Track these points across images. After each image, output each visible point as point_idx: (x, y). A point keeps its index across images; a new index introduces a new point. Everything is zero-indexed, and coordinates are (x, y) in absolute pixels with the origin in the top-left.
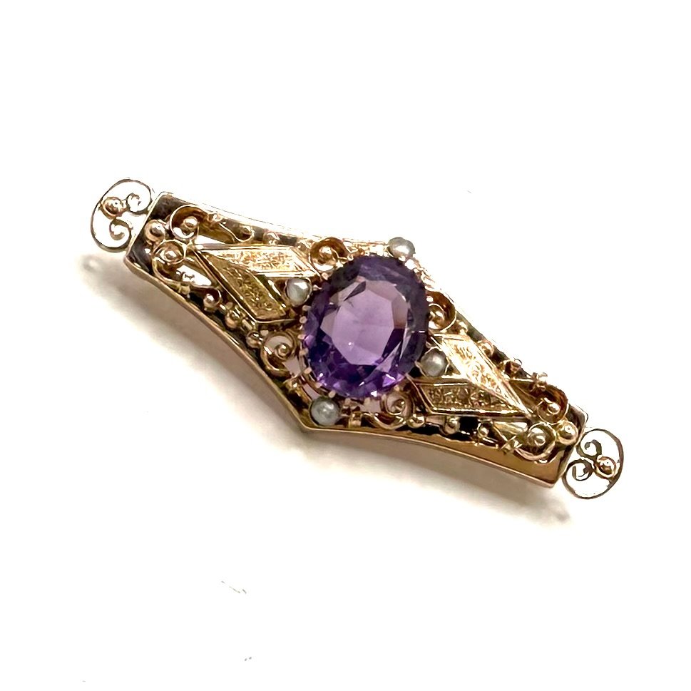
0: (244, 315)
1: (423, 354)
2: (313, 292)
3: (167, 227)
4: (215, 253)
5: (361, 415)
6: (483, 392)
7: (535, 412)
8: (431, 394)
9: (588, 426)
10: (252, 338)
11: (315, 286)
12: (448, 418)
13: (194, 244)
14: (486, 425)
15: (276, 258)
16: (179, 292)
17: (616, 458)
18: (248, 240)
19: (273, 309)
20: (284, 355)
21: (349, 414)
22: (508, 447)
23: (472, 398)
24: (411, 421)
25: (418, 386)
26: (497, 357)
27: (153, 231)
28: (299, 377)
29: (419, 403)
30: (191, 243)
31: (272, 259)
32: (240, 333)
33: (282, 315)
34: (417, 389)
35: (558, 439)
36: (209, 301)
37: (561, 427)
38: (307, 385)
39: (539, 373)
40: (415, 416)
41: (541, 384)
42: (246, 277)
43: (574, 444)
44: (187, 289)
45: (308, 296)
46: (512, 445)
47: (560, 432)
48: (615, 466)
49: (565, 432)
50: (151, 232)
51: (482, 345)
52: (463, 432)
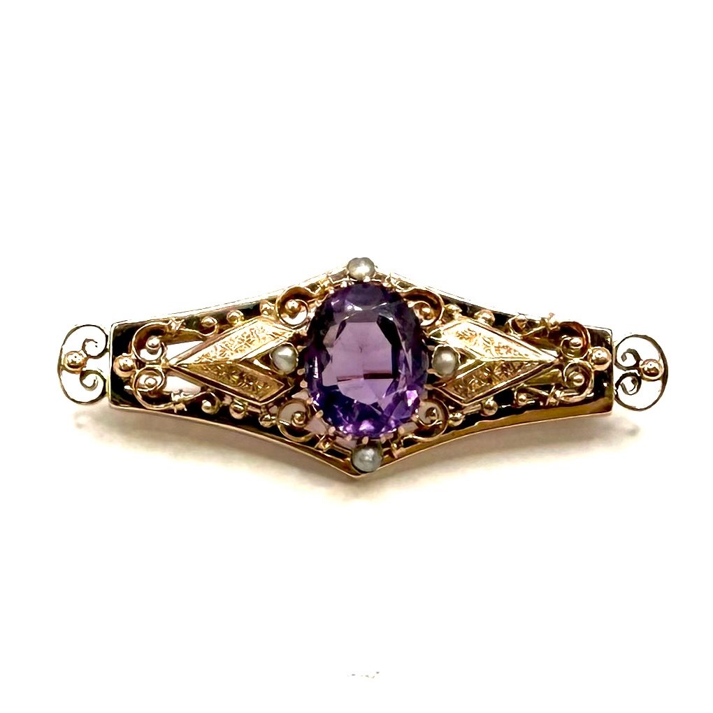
0: (246, 404)
1: (431, 358)
2: (300, 353)
3: (134, 357)
4: (191, 360)
5: (402, 441)
6: (503, 362)
7: (560, 354)
8: (456, 390)
9: (616, 339)
10: (265, 420)
11: (299, 347)
12: (483, 402)
13: (167, 361)
14: (522, 390)
15: (248, 336)
16: (175, 412)
17: (656, 355)
18: (215, 331)
19: (270, 386)
20: (301, 422)
21: (389, 446)
22: (552, 400)
23: (496, 374)
24: (451, 422)
25: (441, 389)
26: (500, 321)
27: (123, 368)
28: (327, 436)
29: (449, 402)
30: (163, 361)
31: (246, 340)
32: (251, 421)
33: (282, 387)
34: (441, 391)
35: (593, 368)
36: (208, 408)
37: (591, 356)
38: (337, 437)
39: (546, 316)
40: (451, 416)
41: (552, 326)
42: (231, 367)
43: (611, 364)
44: (181, 406)
45: (297, 360)
46: (555, 397)
47: (592, 361)
48: (659, 364)
49: (598, 359)
50: (121, 370)
51: (481, 316)
52: (504, 406)
